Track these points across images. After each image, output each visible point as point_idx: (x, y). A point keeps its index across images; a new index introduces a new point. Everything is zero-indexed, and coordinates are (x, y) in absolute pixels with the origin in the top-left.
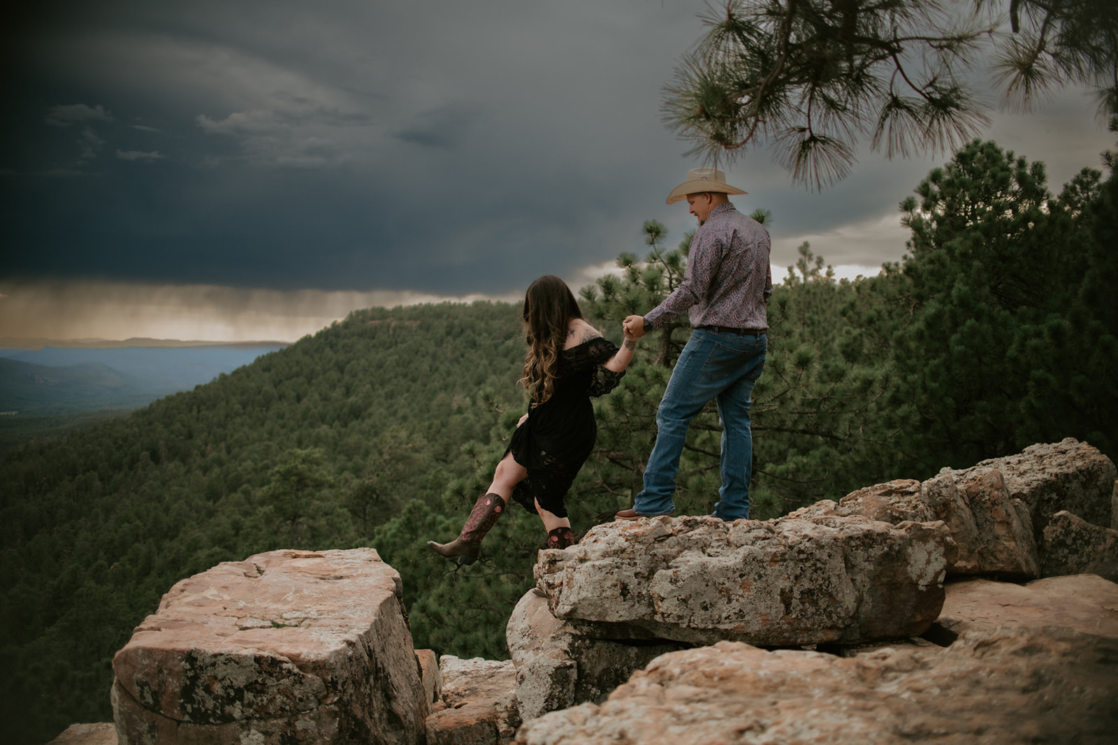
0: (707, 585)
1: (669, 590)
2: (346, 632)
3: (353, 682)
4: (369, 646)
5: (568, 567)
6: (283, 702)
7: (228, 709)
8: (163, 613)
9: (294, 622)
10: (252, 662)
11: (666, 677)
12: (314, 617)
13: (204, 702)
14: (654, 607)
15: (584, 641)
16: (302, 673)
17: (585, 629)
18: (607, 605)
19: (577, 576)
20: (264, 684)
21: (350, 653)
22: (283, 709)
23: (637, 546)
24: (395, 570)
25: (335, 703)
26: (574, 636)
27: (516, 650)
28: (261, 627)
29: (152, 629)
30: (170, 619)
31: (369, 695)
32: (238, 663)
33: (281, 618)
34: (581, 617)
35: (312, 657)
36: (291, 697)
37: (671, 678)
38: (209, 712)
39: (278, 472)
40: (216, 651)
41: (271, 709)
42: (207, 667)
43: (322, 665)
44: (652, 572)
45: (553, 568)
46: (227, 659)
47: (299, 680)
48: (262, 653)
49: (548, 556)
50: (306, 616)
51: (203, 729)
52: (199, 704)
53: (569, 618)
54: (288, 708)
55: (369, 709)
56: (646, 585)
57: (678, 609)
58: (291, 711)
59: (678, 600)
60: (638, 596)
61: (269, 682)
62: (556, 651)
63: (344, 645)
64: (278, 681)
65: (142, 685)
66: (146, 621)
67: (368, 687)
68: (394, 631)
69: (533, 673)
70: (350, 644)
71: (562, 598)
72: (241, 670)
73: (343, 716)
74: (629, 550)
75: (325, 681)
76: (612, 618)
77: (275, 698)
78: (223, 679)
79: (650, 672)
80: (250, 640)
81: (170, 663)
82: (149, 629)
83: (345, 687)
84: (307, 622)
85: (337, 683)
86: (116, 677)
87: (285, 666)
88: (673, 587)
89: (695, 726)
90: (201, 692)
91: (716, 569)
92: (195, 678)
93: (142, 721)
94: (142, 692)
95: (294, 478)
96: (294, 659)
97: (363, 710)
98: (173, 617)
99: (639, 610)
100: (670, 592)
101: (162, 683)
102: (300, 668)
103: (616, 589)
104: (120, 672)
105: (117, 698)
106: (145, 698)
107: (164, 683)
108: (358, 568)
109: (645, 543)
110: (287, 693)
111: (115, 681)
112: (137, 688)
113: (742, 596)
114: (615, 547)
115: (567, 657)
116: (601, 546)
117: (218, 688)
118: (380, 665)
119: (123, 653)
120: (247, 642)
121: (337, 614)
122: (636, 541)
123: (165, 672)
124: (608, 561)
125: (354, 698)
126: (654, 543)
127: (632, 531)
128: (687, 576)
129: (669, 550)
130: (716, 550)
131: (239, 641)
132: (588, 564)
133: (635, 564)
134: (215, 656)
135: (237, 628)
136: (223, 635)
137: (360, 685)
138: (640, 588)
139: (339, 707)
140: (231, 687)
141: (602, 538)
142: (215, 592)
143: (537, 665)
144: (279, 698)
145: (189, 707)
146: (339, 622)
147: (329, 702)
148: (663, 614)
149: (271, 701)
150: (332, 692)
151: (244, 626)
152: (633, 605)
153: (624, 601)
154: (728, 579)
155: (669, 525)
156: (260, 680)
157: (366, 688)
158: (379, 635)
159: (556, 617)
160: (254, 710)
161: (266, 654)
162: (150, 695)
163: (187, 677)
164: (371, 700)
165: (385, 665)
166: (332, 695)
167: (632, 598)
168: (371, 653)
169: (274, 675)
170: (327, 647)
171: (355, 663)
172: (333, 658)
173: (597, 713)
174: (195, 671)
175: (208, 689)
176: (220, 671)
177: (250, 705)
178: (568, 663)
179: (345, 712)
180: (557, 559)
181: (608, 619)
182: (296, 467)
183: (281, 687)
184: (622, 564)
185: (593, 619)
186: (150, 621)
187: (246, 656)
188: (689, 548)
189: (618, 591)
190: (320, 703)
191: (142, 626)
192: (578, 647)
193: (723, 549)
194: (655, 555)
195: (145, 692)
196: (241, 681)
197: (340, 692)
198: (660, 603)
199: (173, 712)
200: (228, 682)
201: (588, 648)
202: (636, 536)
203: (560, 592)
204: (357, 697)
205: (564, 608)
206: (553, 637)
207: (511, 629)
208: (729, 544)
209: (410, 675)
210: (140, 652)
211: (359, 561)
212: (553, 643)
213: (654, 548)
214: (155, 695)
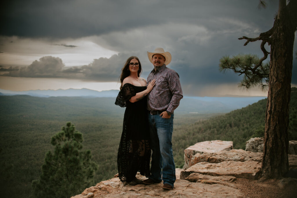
9: (210, 149)
28: (205, 149)
30: (193, 146)
32: (200, 153)
50: (213, 148)
65: (188, 154)
82: (190, 147)
86: (185, 153)
101: (190, 154)
105: (185, 156)
108: (227, 144)
116: (251, 141)
119: (186, 150)
126: (259, 141)
132: (249, 143)
135: (202, 149)
184: (253, 144)
189: (252, 148)
202: (256, 140)
214: (189, 156)
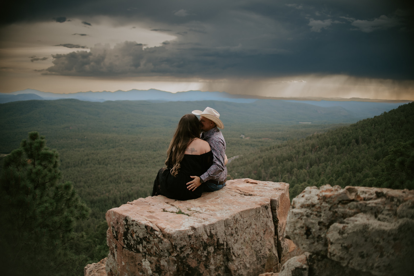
0: (366, 241)
1: (336, 238)
2: (200, 222)
3: (191, 248)
4: (211, 232)
6: (156, 250)
7: (138, 246)
10: (144, 227)
13: (131, 241)
16: (162, 238)
20: (149, 239)
21: (190, 233)
23: (324, 204)
25: (175, 256)
32: (140, 227)
33: (188, 209)
35: (168, 231)
36: (158, 248)
38: (132, 246)
40: (134, 219)
41: (152, 252)
42: (131, 225)
43: (171, 236)
44: (332, 223)
46: (136, 224)
47: (161, 241)
48: (149, 224)
51: (130, 253)
52: (129, 241)
54: (157, 253)
55: (205, 263)
56: (325, 231)
57: (341, 253)
58: (158, 255)
59: (342, 246)
60: (317, 238)
61: (151, 239)
63: (188, 229)
67: (206, 252)
70: (194, 228)
72: (141, 230)
73: (180, 263)
75: (172, 244)
77: (153, 247)
78: (136, 232)
80: (158, 217)
81: (120, 220)
83: (183, 250)
85: (177, 247)
87: (156, 232)
88: (340, 237)
90: (129, 235)
91: (374, 230)
92: (128, 229)
93: (113, 242)
96: (161, 230)
97: (199, 263)
99: (317, 247)
100: (337, 240)
102: (162, 235)
103: (303, 230)
107: (119, 228)
109: (331, 203)
110: (157, 246)
113: (393, 254)
114: (309, 202)
117: (135, 236)
118: (222, 243)
122: (324, 201)
123: (119, 223)
124: (302, 211)
125: (190, 256)
126: (338, 204)
127: (325, 194)
128: (350, 231)
129: (348, 210)
130: (384, 216)
133: (320, 216)
134: (133, 221)
136: (152, 212)
137: (198, 250)
139: (177, 259)
140: (139, 237)
141: (306, 196)
144: (155, 247)
145: (126, 241)
147: (173, 255)
148: (330, 253)
149: (152, 247)
150: (175, 251)
151: (166, 210)
152: (313, 243)
154: (383, 239)
156: (147, 236)
157: (204, 252)
158: (229, 227)
160: (146, 250)
162: (115, 232)
163: (125, 228)
164: (208, 259)
165: (230, 242)
168: (212, 235)
169: (152, 236)
170: (181, 228)
171: (194, 238)
172: (176, 234)
174: (128, 226)
175: (132, 235)
176: (135, 229)
177: (145, 247)
178: (305, 267)
179: (182, 262)
183: (156, 242)
184: (311, 214)
187: (143, 224)
188: (365, 212)
190: (169, 255)
192: (313, 258)
193: (390, 217)
194: (336, 212)
195: (114, 230)
196: (141, 235)
197: (179, 251)
198: (330, 246)
199: (121, 242)
200: (137, 234)
201: (319, 261)
208: (395, 214)
213: (337, 207)
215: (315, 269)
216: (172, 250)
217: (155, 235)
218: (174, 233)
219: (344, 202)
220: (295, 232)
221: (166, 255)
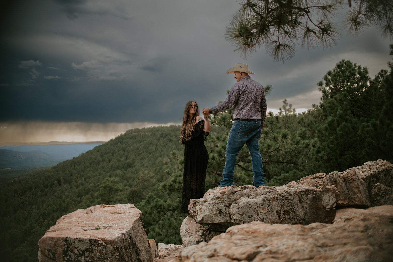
0: (250, 209)
1: (236, 211)
2: (122, 231)
3: (124, 248)
4: (130, 235)
5: (200, 204)
7: (80, 258)
8: (56, 226)
9: (103, 228)
10: (88, 241)
11: (232, 234)
12: (110, 226)
13: (71, 256)
14: (231, 217)
15: (207, 232)
16: (106, 245)
17: (207, 227)
18: (214, 217)
19: (203, 207)
20: (92, 249)
21: (123, 237)
22: (99, 258)
23: (224, 196)
24: (140, 210)
25: (118, 255)
26: (203, 230)
27: (183, 237)
28: (91, 230)
29: (53, 231)
30: (59, 227)
31: (130, 253)
32: (83, 242)
33: (99, 226)
34: (205, 222)
35: (110, 239)
36: (102, 253)
37: (234, 234)
38: (73, 260)
39: (102, 186)
40: (75, 237)
41: (95, 258)
42: (72, 243)
43: (113, 242)
44: (230, 205)
45: (195, 205)
46: (79, 240)
47: (105, 247)
48: (91, 238)
49: (193, 201)
50: (107, 226)
52: (69, 257)
53: (201, 222)
54: (101, 257)
55: (131, 258)
56: (228, 210)
57: (240, 218)
58: (102, 258)
59: (240, 214)
60: (225, 214)
61: (94, 248)
62: (197, 236)
63: (121, 235)
64: (97, 248)
65: (49, 250)
66: (50, 228)
67: (130, 250)
68: (139, 231)
69: (189, 244)
70: (123, 234)
71: (198, 215)
72: (84, 244)
73: (121, 260)
74: (221, 197)
75: (114, 247)
76: (216, 222)
77: (96, 254)
78: (78, 248)
79: (227, 233)
80: (87, 234)
81: (59, 242)
82: (51, 231)
83: (121, 250)
84: (108, 227)
85: (118, 248)
86: (40, 248)
87: (100, 242)
88: (238, 210)
89: (241, 246)
90: (70, 252)
91: (253, 203)
92: (68, 247)
94: (49, 253)
95: (108, 188)
96: (103, 240)
97: (128, 258)
98: (60, 227)
100: (237, 212)
101: (56, 250)
102: (105, 243)
103: (217, 211)
104: (41, 246)
105: (40, 255)
106: (50, 255)
107: (57, 249)
108: (127, 210)
109: (227, 195)
110: (101, 252)
111: (39, 250)
112: (47, 252)
113: (263, 213)
114: (216, 196)
115: (201, 237)
116: (212, 196)
117: (76, 251)
118: (134, 242)
119: (42, 239)
120: (86, 234)
121: (119, 225)
122: (224, 194)
123: (57, 245)
124: (214, 201)
125: (125, 254)
126: (230, 195)
127: (223, 191)
128: (242, 206)
129: (236, 197)
130: (253, 197)
131: (83, 234)
132: (207, 202)
133: (224, 202)
134: (75, 239)
135: (83, 230)
136: (78, 232)
137: (127, 249)
138: (226, 211)
139: (119, 257)
140: (81, 250)
141: (212, 194)
142: (76, 219)
143: (190, 241)
144: (98, 254)
145: (66, 258)
146: (119, 227)
147: (116, 255)
148: (234, 220)
149: (95, 255)
150: (117, 251)
151: (86, 229)
152: (224, 217)
153: (220, 215)
154: (257, 207)
155: (236, 188)
156: (91, 247)
157: (129, 250)
158: (134, 232)
159: (196, 223)
160: (89, 258)
161: (93, 238)
162: (52, 254)
163: (65, 247)
164: (131, 255)
165: (136, 242)
166: (117, 252)
167: (223, 214)
168: (131, 238)
169: (96, 245)
170: (115, 236)
171: (125, 241)
173: (207, 245)
174: (68, 245)
175: (72, 251)
176: (77, 245)
177: (87, 257)
178: (202, 240)
179: (122, 258)
180: (196, 202)
181: (215, 222)
182: (109, 184)
183: (99, 250)
184: (219, 202)
185: (209, 222)
186: (52, 228)
187: (86, 239)
188: (243, 196)
190: (112, 255)
191: (49, 230)
192: (205, 234)
193: (255, 196)
194: (231, 199)
195: (50, 253)
196: (84, 248)
197: (120, 251)
198: (233, 216)
199: (60, 260)
200: (79, 249)
201: (208, 234)
203: (198, 213)
204: (126, 253)
205: (199, 219)
206: (196, 231)
207: (182, 230)
208: (257, 194)
209: (146, 247)
210: (48, 238)
211: (127, 208)
212: (196, 233)
213: (230, 196)
214: (53, 254)
215: (207, 240)
216: (114, 252)
217: (99, 244)
218: (116, 239)
219: (233, 193)
220: (213, 213)
221: (110, 256)
